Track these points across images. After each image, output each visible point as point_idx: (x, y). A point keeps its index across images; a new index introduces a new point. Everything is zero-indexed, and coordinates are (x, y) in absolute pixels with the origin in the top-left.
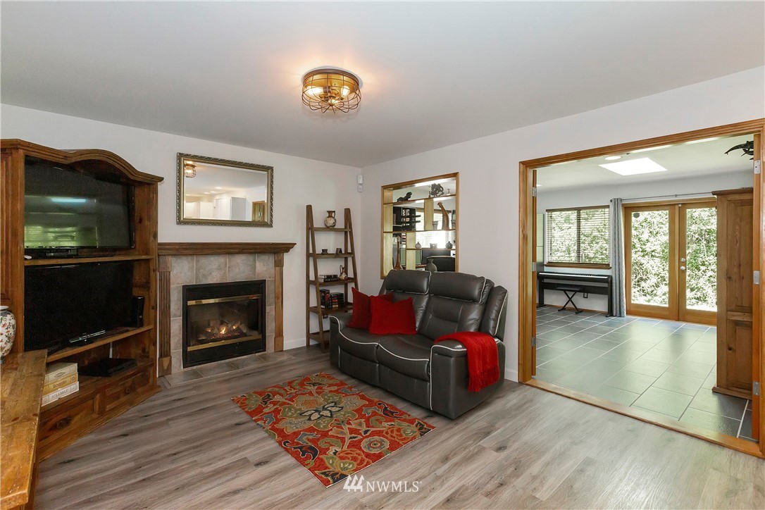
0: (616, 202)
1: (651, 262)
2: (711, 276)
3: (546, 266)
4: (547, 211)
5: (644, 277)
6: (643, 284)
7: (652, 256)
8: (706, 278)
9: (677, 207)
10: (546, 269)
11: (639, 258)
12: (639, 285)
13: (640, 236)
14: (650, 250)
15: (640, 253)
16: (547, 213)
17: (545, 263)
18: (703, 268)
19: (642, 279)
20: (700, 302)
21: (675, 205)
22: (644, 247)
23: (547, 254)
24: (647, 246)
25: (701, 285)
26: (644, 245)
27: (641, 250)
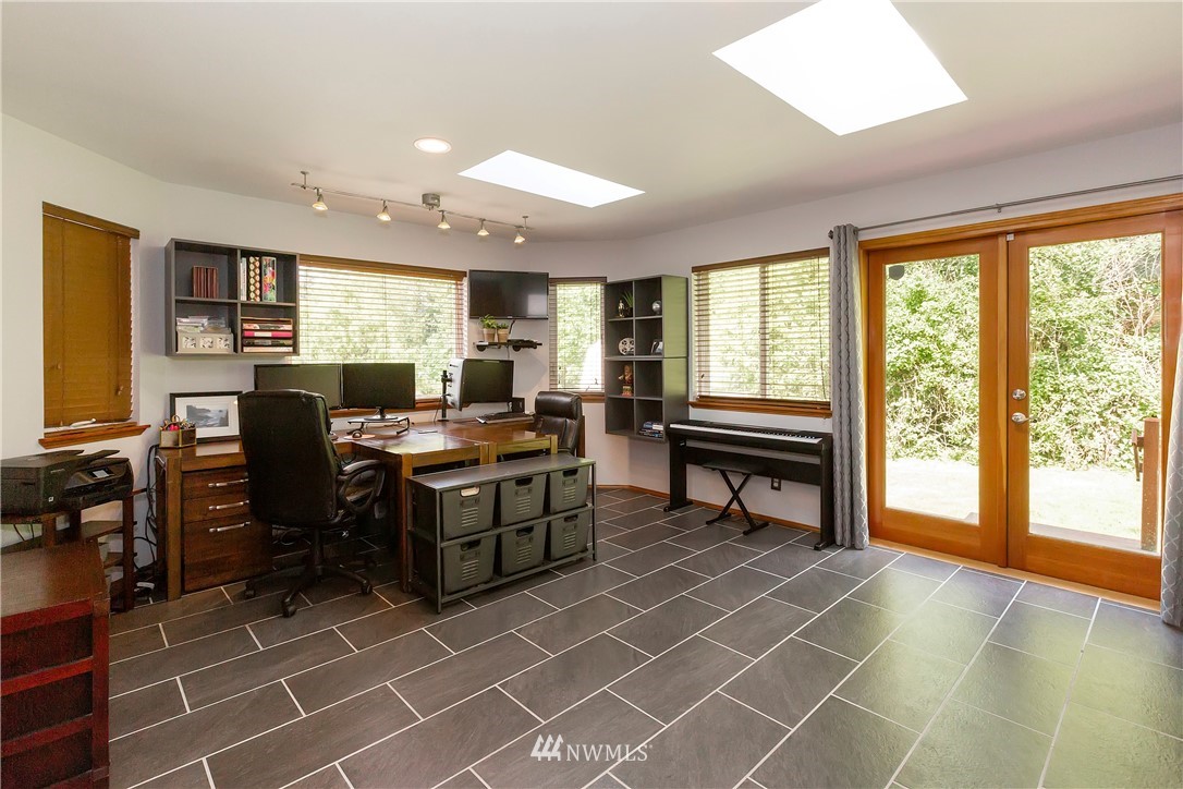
0: (843, 234)
1: (961, 386)
2: (1070, 412)
3: (694, 405)
4: (695, 269)
5: (949, 414)
6: (947, 427)
7: (963, 375)
8: (1062, 415)
9: (1002, 241)
10: (694, 414)
11: (938, 379)
12: (939, 429)
13: (941, 338)
14: (958, 363)
15: (940, 370)
16: (694, 277)
17: (691, 400)
18: (1055, 397)
19: (945, 417)
20: (1050, 461)
21: (995, 236)
22: (947, 358)
23: (695, 378)
24: (953, 356)
25: (1051, 428)
26: (950, 354)
27: (942, 363)
